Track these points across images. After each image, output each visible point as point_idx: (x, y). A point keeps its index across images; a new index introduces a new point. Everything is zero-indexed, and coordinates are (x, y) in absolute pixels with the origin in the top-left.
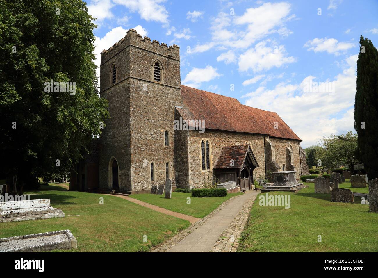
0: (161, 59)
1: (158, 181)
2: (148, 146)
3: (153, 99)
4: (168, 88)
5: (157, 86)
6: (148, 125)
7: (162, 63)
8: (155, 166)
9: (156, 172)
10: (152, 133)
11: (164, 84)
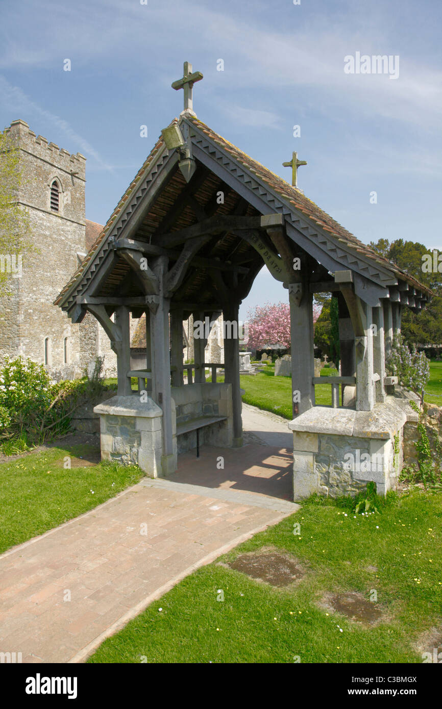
0: (62, 176)
1: (54, 365)
2: (42, 312)
3: (49, 239)
4: (69, 223)
5: (54, 219)
6: (42, 280)
7: (62, 182)
8: (50, 342)
9: (52, 351)
10: (47, 293)
11: (64, 217)
